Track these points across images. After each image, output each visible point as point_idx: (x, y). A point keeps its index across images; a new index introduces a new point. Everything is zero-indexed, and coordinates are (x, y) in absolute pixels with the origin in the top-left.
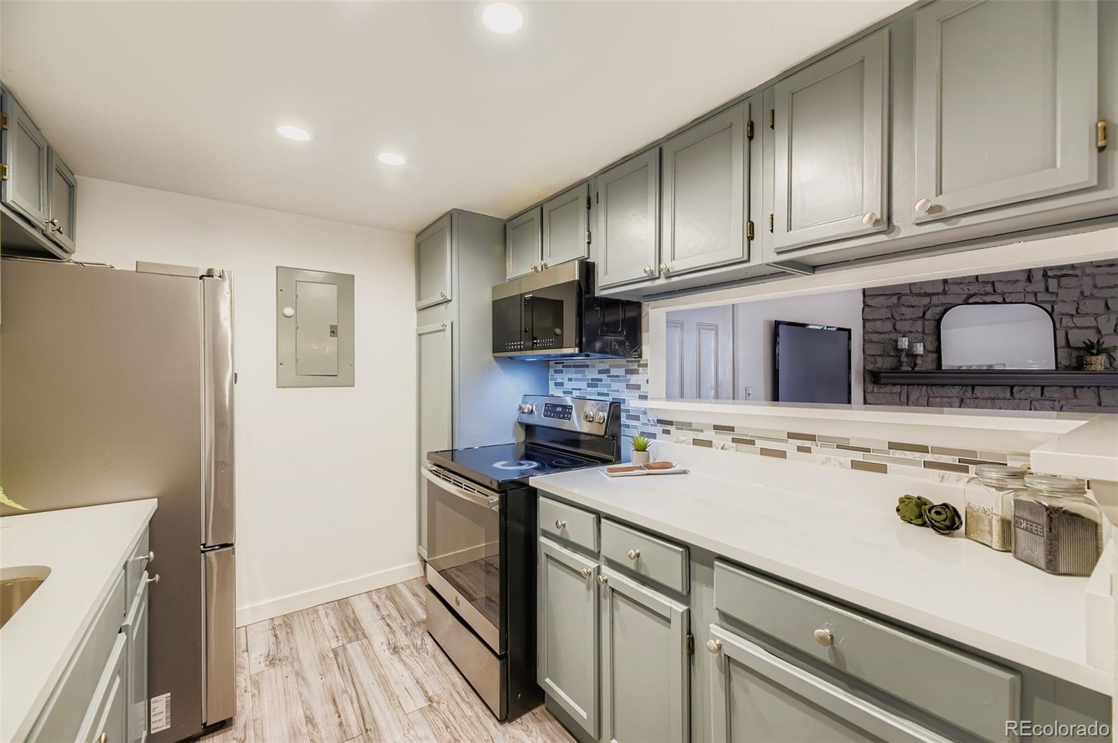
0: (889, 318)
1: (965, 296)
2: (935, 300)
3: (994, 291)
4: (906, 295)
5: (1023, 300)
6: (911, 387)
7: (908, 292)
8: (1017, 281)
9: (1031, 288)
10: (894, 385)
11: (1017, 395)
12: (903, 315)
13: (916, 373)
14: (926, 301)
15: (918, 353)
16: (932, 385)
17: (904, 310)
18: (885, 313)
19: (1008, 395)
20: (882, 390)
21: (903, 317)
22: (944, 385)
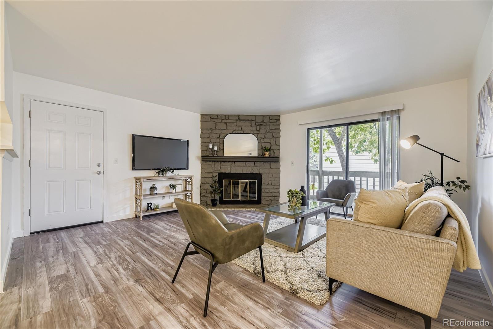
0: (208, 138)
1: (232, 131)
2: (224, 131)
3: (242, 129)
4: (214, 129)
5: (249, 133)
6: (215, 162)
7: (215, 128)
8: (248, 126)
9: (252, 129)
10: (210, 161)
11: (247, 165)
12: (213, 136)
13: (214, 157)
14: (220, 132)
15: (215, 150)
16: (222, 161)
17: (213, 135)
18: (207, 136)
19: (245, 165)
20: (206, 163)
21: (213, 137)
22: (226, 161)
